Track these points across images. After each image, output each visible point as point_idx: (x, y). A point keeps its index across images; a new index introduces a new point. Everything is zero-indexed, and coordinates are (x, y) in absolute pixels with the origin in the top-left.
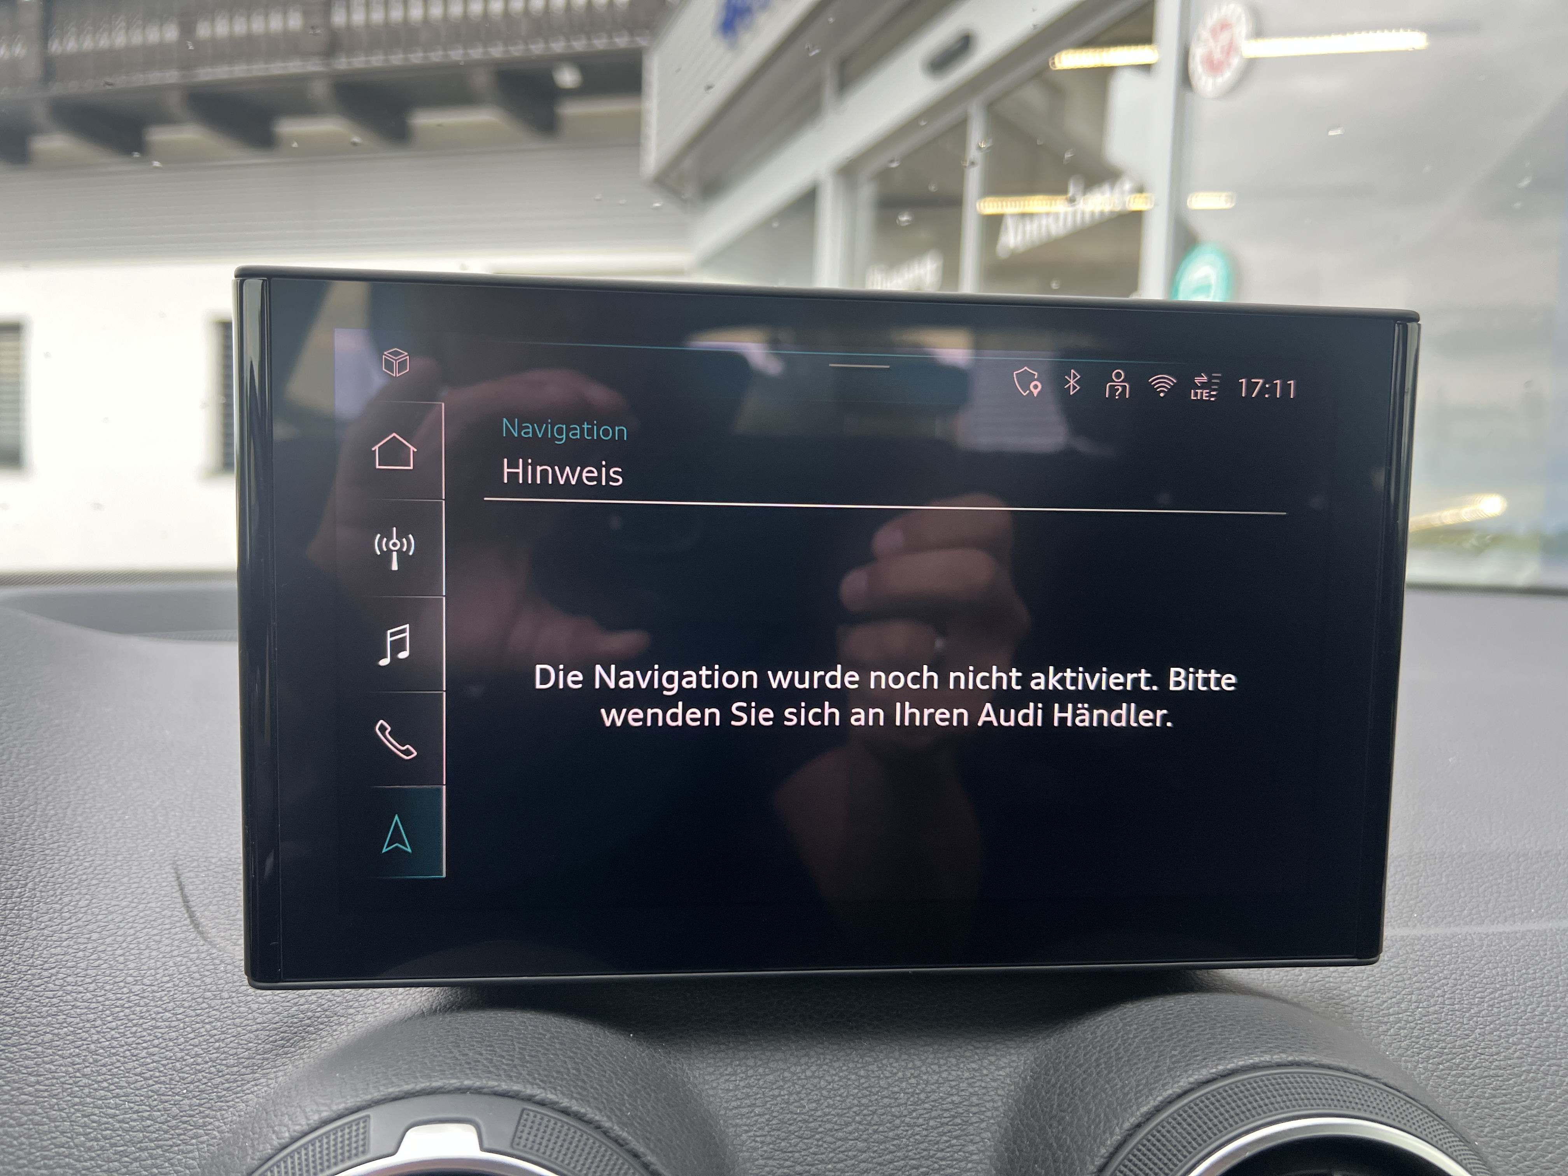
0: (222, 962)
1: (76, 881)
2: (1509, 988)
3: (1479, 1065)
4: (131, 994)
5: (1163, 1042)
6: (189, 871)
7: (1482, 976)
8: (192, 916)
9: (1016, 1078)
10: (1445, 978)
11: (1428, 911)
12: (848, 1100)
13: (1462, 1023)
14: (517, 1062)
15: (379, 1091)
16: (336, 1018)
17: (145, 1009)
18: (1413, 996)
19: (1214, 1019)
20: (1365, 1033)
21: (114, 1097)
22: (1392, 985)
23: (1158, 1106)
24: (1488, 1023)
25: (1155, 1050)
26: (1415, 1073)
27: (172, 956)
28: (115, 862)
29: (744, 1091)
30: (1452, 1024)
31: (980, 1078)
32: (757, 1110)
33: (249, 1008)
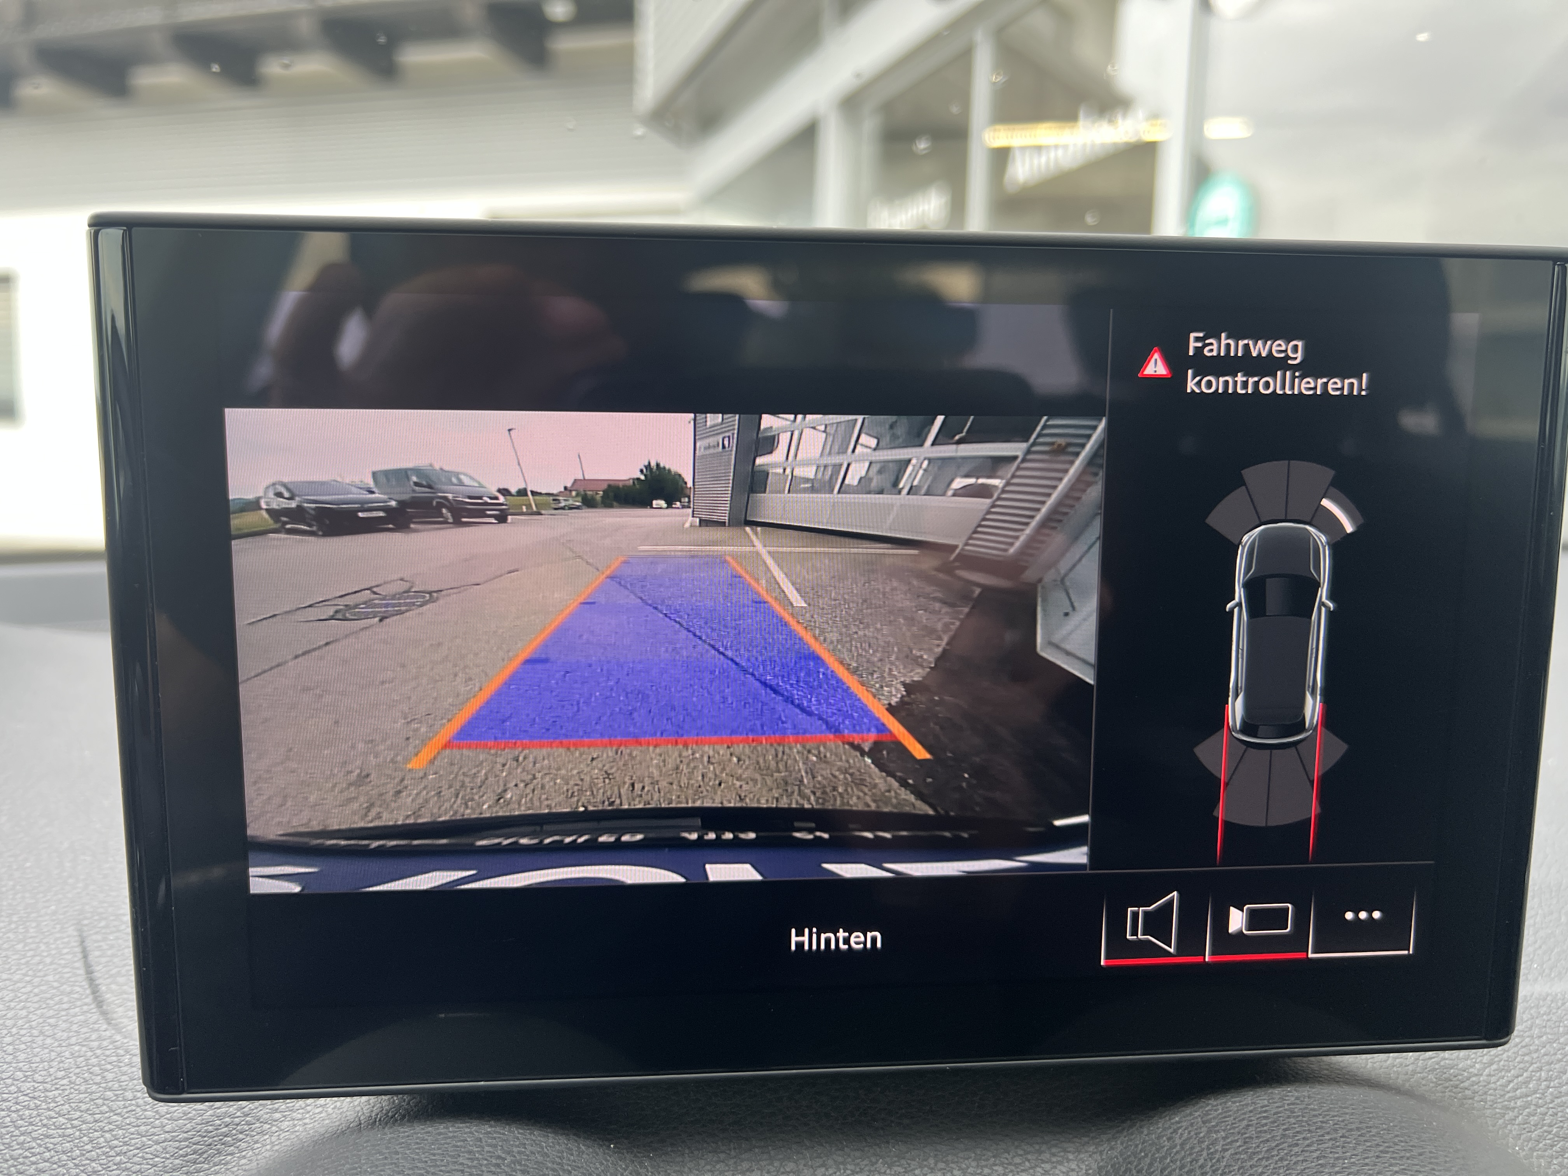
6: (96, 933)
11: (1550, 959)
17: (35, 1113)
20: (1490, 1123)
26: (1550, 1172)
27: (69, 1045)
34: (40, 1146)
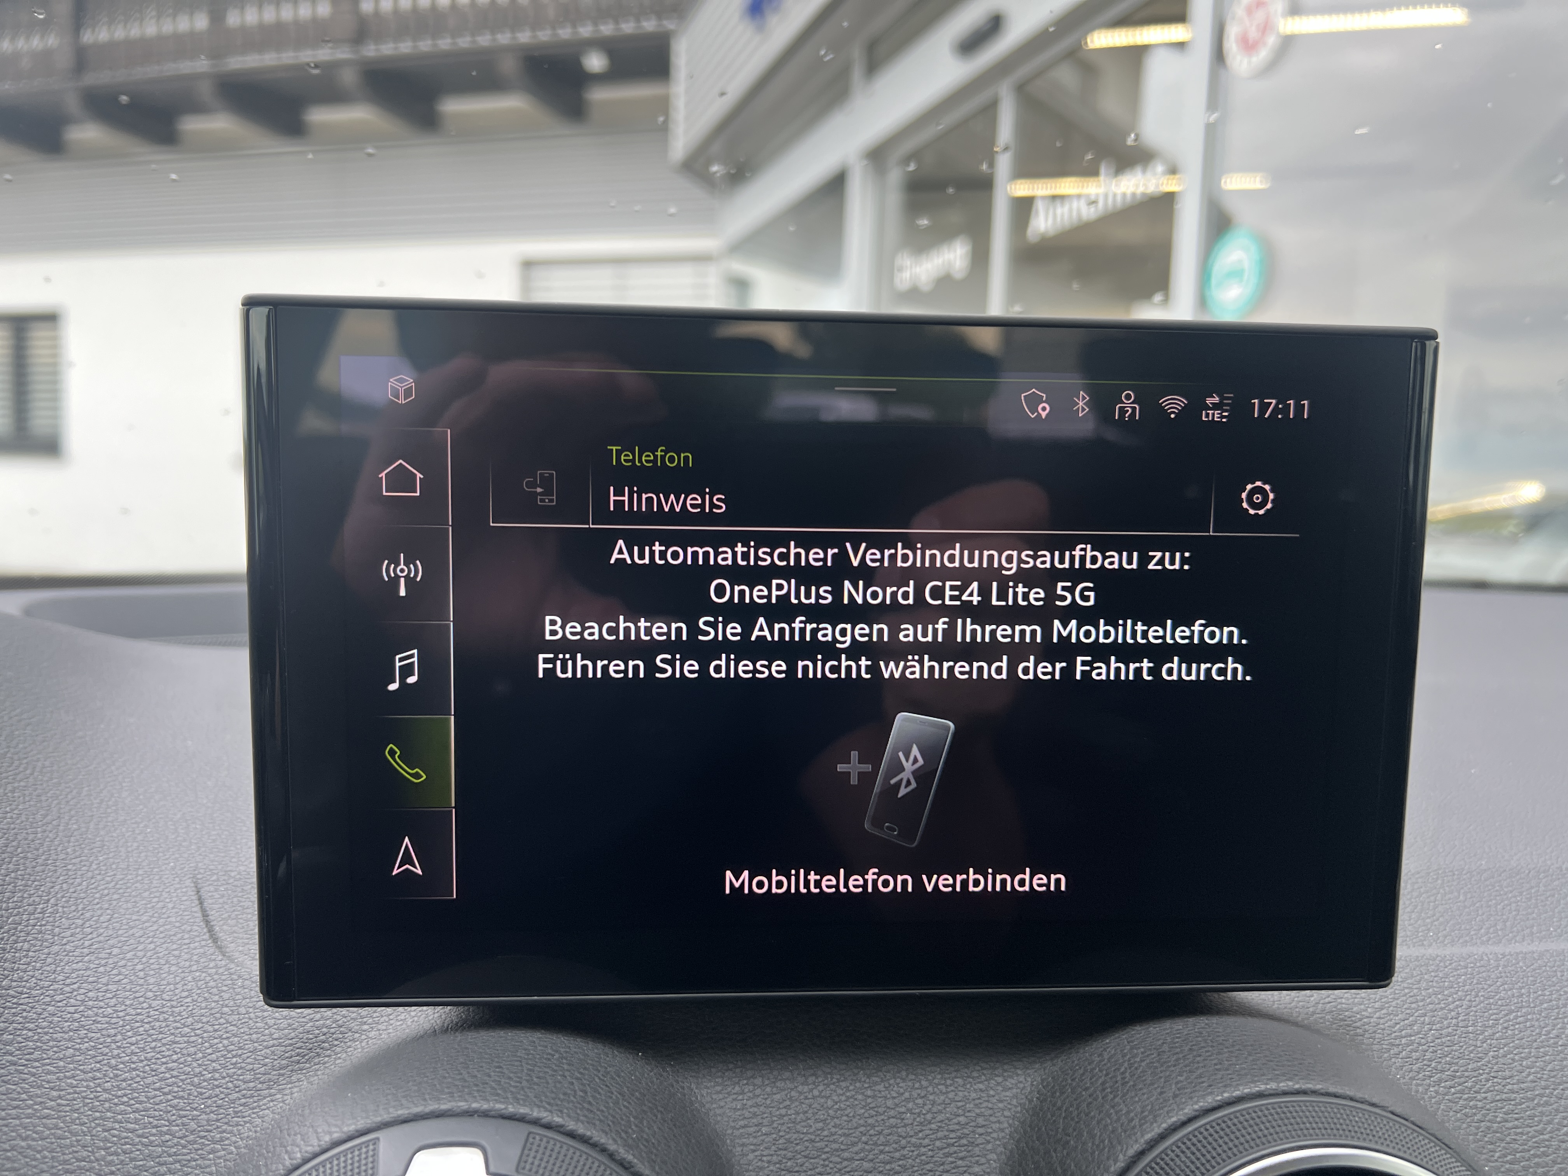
0: (240, 977)
1: (97, 895)
2: (1524, 1010)
3: (1492, 1089)
4: (151, 1010)
5: (1169, 1067)
6: (209, 885)
7: (1497, 997)
8: (211, 930)
9: (1022, 1099)
10: (1459, 1000)
11: (1445, 930)
12: (855, 1120)
13: (1476, 1046)
14: (525, 1084)
15: (389, 1113)
16: (350, 1034)
17: (164, 1024)
18: (1427, 1018)
19: (1221, 1044)
20: (1376, 1056)
21: (134, 1112)
22: (1405, 1006)
23: (1162, 1133)
24: (1502, 1046)
25: (1161, 1075)
26: (1426, 1097)
27: (191, 971)
28: (137, 877)
29: (751, 1110)
30: (1465, 1047)
31: (986, 1099)
32: (764, 1130)
33: (266, 1023)
34: (168, 1050)
